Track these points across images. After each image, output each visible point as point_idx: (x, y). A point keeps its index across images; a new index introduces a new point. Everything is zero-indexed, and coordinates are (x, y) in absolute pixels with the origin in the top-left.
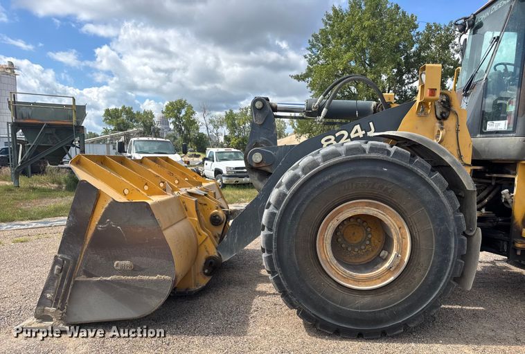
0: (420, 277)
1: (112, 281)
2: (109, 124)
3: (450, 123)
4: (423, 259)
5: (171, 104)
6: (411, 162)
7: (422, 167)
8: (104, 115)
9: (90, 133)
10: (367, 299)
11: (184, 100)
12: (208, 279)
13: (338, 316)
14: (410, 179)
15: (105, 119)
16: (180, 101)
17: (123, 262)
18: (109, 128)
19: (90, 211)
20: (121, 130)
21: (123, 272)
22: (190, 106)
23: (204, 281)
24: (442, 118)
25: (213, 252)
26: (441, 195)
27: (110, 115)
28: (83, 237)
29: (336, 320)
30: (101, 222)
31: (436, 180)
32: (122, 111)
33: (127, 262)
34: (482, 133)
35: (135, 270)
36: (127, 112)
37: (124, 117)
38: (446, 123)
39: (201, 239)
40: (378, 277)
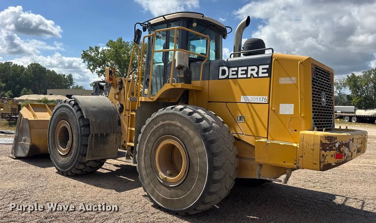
0: (73, 152)
1: (22, 143)
4: (74, 144)
10: (63, 159)
17: (24, 138)
26: (77, 120)
30: (22, 125)
38: (121, 91)
40: (66, 151)
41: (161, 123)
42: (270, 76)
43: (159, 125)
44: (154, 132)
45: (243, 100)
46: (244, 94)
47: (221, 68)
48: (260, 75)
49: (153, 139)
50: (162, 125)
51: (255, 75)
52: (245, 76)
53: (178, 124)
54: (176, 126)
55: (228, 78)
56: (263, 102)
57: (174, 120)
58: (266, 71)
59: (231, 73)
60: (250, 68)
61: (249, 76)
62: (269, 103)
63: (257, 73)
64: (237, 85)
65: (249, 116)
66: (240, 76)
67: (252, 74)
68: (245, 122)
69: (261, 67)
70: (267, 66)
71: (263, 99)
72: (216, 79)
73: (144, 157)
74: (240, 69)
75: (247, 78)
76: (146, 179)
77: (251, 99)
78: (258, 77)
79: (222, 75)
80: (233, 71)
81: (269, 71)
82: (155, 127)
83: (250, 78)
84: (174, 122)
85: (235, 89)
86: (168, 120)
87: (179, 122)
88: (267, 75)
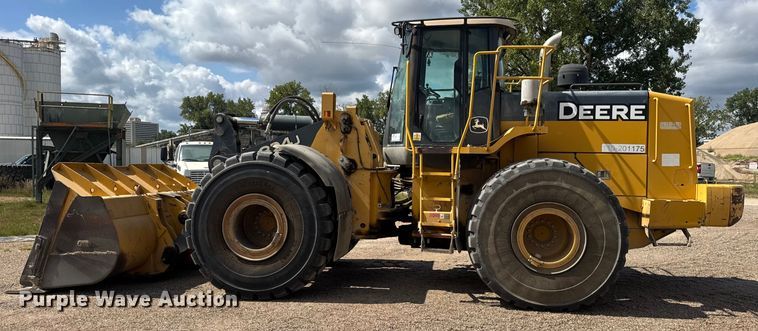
0: (295, 250)
1: (75, 255)
2: (190, 119)
3: (352, 136)
4: (296, 236)
5: (278, 89)
6: (286, 166)
7: (294, 170)
8: (182, 106)
9: (164, 132)
10: (258, 268)
11: (297, 82)
12: (167, 266)
13: (238, 282)
14: (284, 178)
15: (184, 113)
16: (291, 85)
17: (83, 241)
18: (188, 125)
19: (62, 204)
20: (207, 128)
21: (83, 248)
22: (306, 91)
23: (163, 268)
24: (346, 132)
25: (171, 244)
26: (306, 190)
27: (191, 107)
28: (56, 223)
29: (236, 284)
30: (69, 212)
31: (304, 180)
32: (208, 100)
33: (87, 241)
34: (389, 143)
35: (91, 247)
36: (215, 101)
37: (212, 108)
38: (349, 136)
39: (160, 233)
40: (267, 252)
41: (529, 186)
42: (647, 119)
43: (525, 188)
44: (515, 200)
45: (605, 148)
46: (607, 142)
47: (562, 105)
48: (633, 117)
49: (511, 210)
50: (533, 188)
51: (625, 118)
52: (608, 117)
53: (564, 185)
54: (558, 188)
55: (576, 118)
56: (639, 151)
57: (554, 180)
58: (641, 112)
59: (582, 112)
60: (615, 108)
61: (614, 117)
62: (647, 153)
63: (628, 114)
64: (595, 131)
65: (618, 170)
66: (598, 117)
67: (618, 116)
68: (610, 177)
69: (633, 107)
70: (643, 107)
71: (640, 148)
72: (553, 120)
73: (495, 239)
74: (598, 108)
75: (611, 119)
76: (499, 271)
77: (619, 147)
78: (630, 120)
79: (565, 114)
80: (585, 110)
81: (645, 112)
82: (516, 193)
83: (617, 120)
84: (555, 183)
85: (591, 135)
86: (544, 180)
87: (566, 183)
88: (643, 117)
